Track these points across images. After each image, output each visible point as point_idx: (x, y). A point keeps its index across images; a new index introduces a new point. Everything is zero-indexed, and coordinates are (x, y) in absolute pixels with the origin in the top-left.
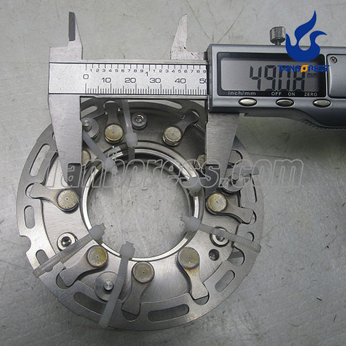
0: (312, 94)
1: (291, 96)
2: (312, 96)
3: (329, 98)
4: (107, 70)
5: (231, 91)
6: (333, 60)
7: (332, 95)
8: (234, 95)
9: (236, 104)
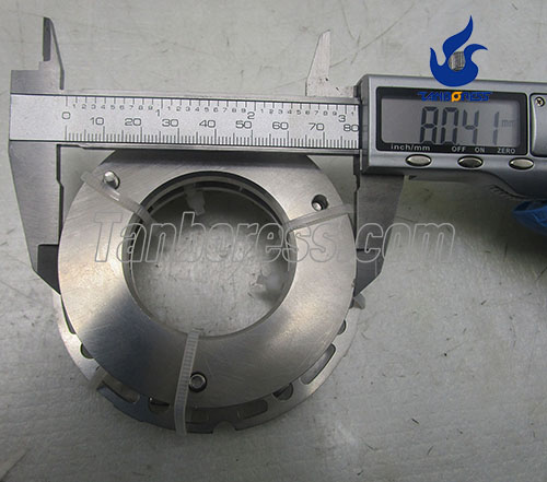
0: (508, 151)
1: (479, 153)
2: (508, 154)
3: (532, 157)
4: (99, 105)
5: (394, 144)
6: (539, 102)
7: (536, 152)
8: (400, 150)
9: (403, 163)
